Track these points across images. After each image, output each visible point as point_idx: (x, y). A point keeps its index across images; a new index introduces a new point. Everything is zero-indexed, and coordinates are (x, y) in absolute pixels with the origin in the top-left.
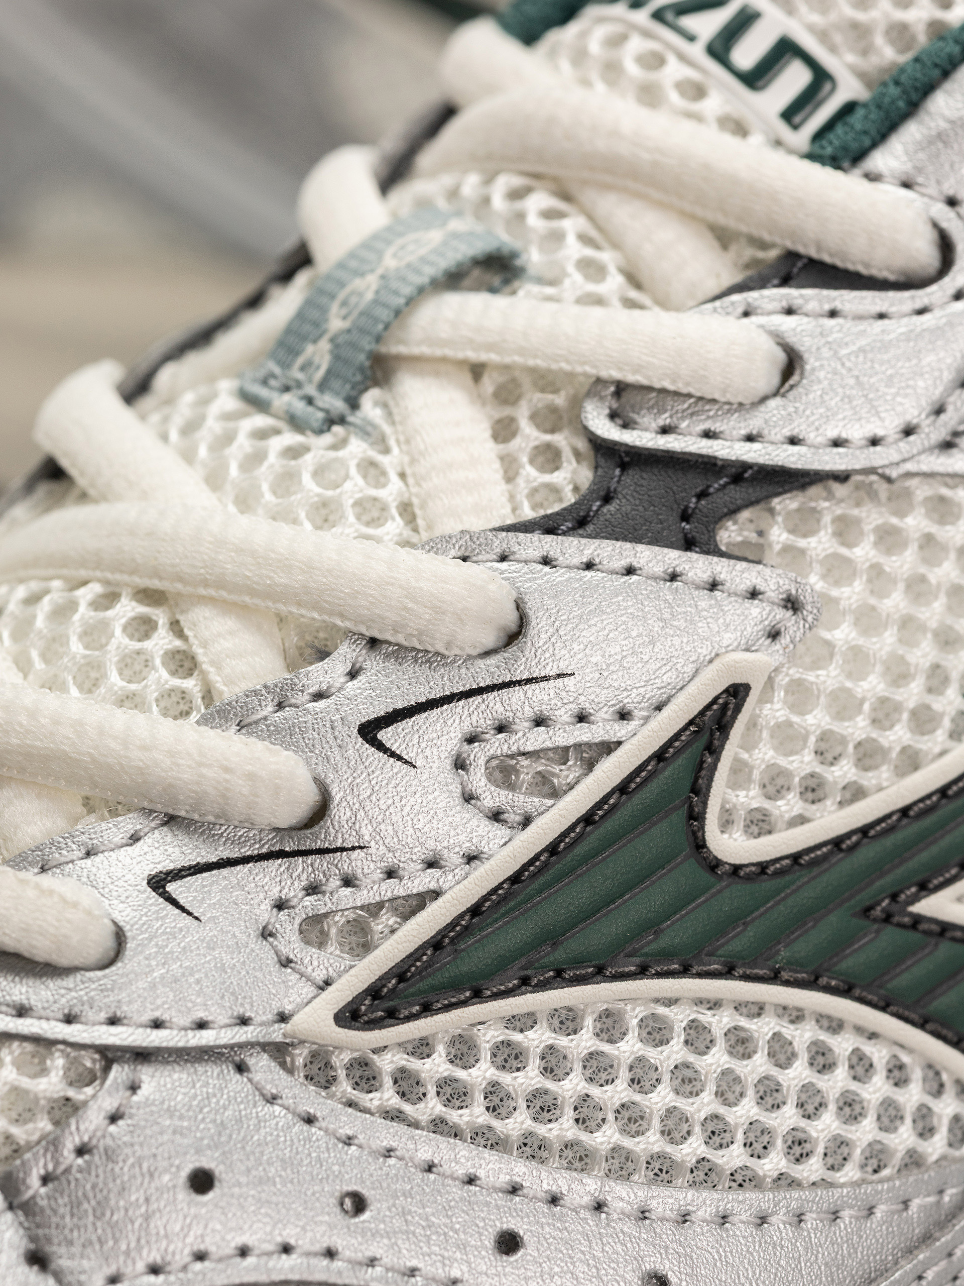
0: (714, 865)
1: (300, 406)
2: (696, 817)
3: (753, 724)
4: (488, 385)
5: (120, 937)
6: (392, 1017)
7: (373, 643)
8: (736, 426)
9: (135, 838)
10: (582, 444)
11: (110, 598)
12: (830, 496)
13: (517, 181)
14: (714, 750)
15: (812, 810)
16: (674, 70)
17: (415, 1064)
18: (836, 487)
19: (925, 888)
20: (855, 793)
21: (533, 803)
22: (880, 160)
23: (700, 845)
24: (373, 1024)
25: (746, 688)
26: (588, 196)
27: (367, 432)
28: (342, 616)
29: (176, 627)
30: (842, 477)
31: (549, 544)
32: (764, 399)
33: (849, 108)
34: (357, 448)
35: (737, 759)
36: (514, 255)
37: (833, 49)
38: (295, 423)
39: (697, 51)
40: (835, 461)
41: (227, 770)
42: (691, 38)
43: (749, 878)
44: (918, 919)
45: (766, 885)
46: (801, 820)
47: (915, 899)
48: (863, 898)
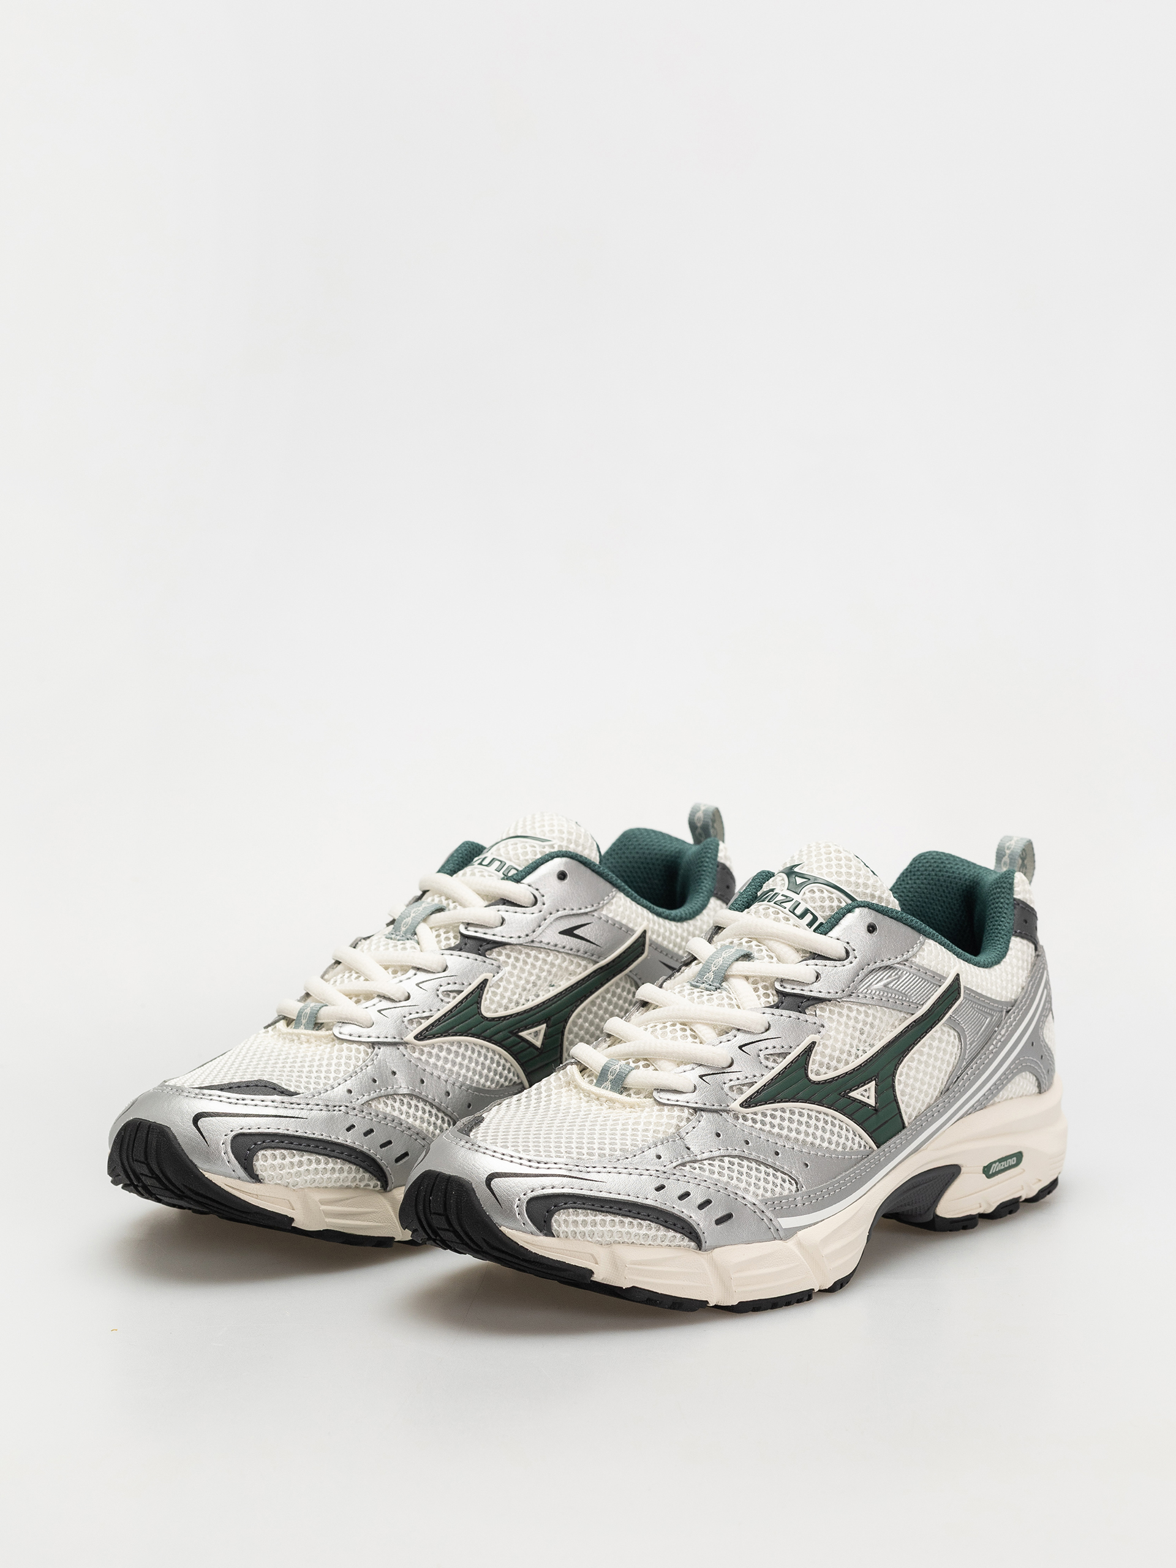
0: (810, 1080)
1: (708, 986)
2: (806, 1069)
3: (816, 1052)
4: (751, 980)
5: (695, 1087)
6: (749, 1107)
7: (739, 1030)
8: (806, 988)
9: (693, 1069)
10: (774, 992)
11: (674, 1025)
12: (827, 1005)
13: (747, 939)
14: (811, 1051)
15: (828, 1071)
16: (781, 915)
17: (755, 1117)
18: (828, 1002)
19: (851, 1090)
20: (836, 1069)
21: (773, 1065)
22: (830, 934)
23: (807, 1076)
24: (746, 1107)
25: (816, 1042)
26: (767, 942)
27: (725, 990)
28: (732, 1024)
29: (692, 1030)
30: (830, 1000)
31: (775, 1011)
32: (813, 983)
33: (821, 924)
34: (724, 993)
35: (813, 1059)
36: (751, 954)
37: (816, 911)
38: (707, 989)
39: (787, 911)
40: (828, 996)
41: (714, 1053)
42: (785, 908)
43: (817, 1084)
44: (850, 1097)
45: (820, 1086)
46: (825, 1073)
47: (849, 1093)
48: (839, 1092)
